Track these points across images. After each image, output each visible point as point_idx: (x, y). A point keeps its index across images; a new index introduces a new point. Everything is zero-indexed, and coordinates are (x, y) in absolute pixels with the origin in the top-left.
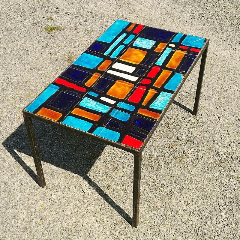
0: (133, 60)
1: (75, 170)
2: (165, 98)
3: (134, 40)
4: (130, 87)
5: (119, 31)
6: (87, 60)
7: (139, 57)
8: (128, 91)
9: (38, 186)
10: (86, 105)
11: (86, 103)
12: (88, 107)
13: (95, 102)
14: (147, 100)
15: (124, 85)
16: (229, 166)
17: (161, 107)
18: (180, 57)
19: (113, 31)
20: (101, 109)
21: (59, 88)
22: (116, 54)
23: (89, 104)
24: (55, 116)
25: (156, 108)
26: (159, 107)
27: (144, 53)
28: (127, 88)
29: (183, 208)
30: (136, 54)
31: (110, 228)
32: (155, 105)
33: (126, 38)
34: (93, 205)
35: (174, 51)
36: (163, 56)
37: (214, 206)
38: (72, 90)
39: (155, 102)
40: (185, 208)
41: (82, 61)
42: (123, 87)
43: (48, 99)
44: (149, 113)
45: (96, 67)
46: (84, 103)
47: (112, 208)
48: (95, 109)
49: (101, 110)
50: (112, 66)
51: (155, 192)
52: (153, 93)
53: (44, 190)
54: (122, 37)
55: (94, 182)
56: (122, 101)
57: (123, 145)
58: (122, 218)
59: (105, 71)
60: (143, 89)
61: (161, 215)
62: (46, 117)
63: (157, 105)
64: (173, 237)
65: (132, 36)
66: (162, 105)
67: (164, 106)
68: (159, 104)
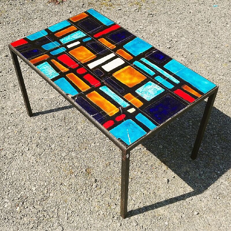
2: (49, 73)
10: (77, 34)
14: (56, 64)
25: (42, 65)
28: (81, 58)
35: (120, 108)
36: (116, 97)
39: (50, 67)
46: (80, 33)
52: (62, 69)
56: (67, 51)
60: (72, 66)
66: (43, 69)
67: (41, 69)
68: (45, 68)
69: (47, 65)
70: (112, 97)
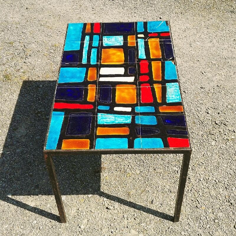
0: (115, 60)
1: (86, 191)
2: (174, 89)
3: (101, 40)
4: (133, 89)
5: (80, 35)
6: (70, 75)
7: (119, 56)
8: (134, 93)
9: (58, 223)
10: (105, 121)
11: (104, 119)
12: (108, 122)
13: (112, 115)
14: (159, 96)
15: (126, 89)
16: (218, 132)
17: (177, 99)
18: (157, 45)
19: (73, 37)
20: (123, 120)
21: (63, 113)
22: (94, 60)
23: (107, 119)
24: (83, 145)
25: (174, 101)
26: (175, 99)
27: (120, 51)
28: (131, 91)
29: (205, 186)
30: (114, 54)
31: (155, 233)
32: (170, 99)
33: (91, 40)
34: (126, 219)
35: (146, 40)
36: (141, 48)
37: (228, 173)
38: (78, 110)
39: (168, 95)
40: (207, 185)
41: (66, 77)
42: (126, 91)
43: (62, 129)
44: (171, 108)
45: (85, 79)
46: (102, 120)
47: (145, 213)
48: (117, 122)
49: (124, 122)
50: (99, 73)
51: (173, 181)
52: (159, 87)
53: (67, 224)
54: (87, 40)
55: (112, 195)
56: (136, 105)
57: (172, 149)
58: (159, 218)
59: (97, 81)
60: (147, 87)
61: (192, 200)
62: (74, 149)
63: (172, 98)
64: (214, 216)
65: (96, 37)
66: (176, 96)
67: (179, 96)
68: (174, 96)
69: (170, 98)
70: (143, 50)
